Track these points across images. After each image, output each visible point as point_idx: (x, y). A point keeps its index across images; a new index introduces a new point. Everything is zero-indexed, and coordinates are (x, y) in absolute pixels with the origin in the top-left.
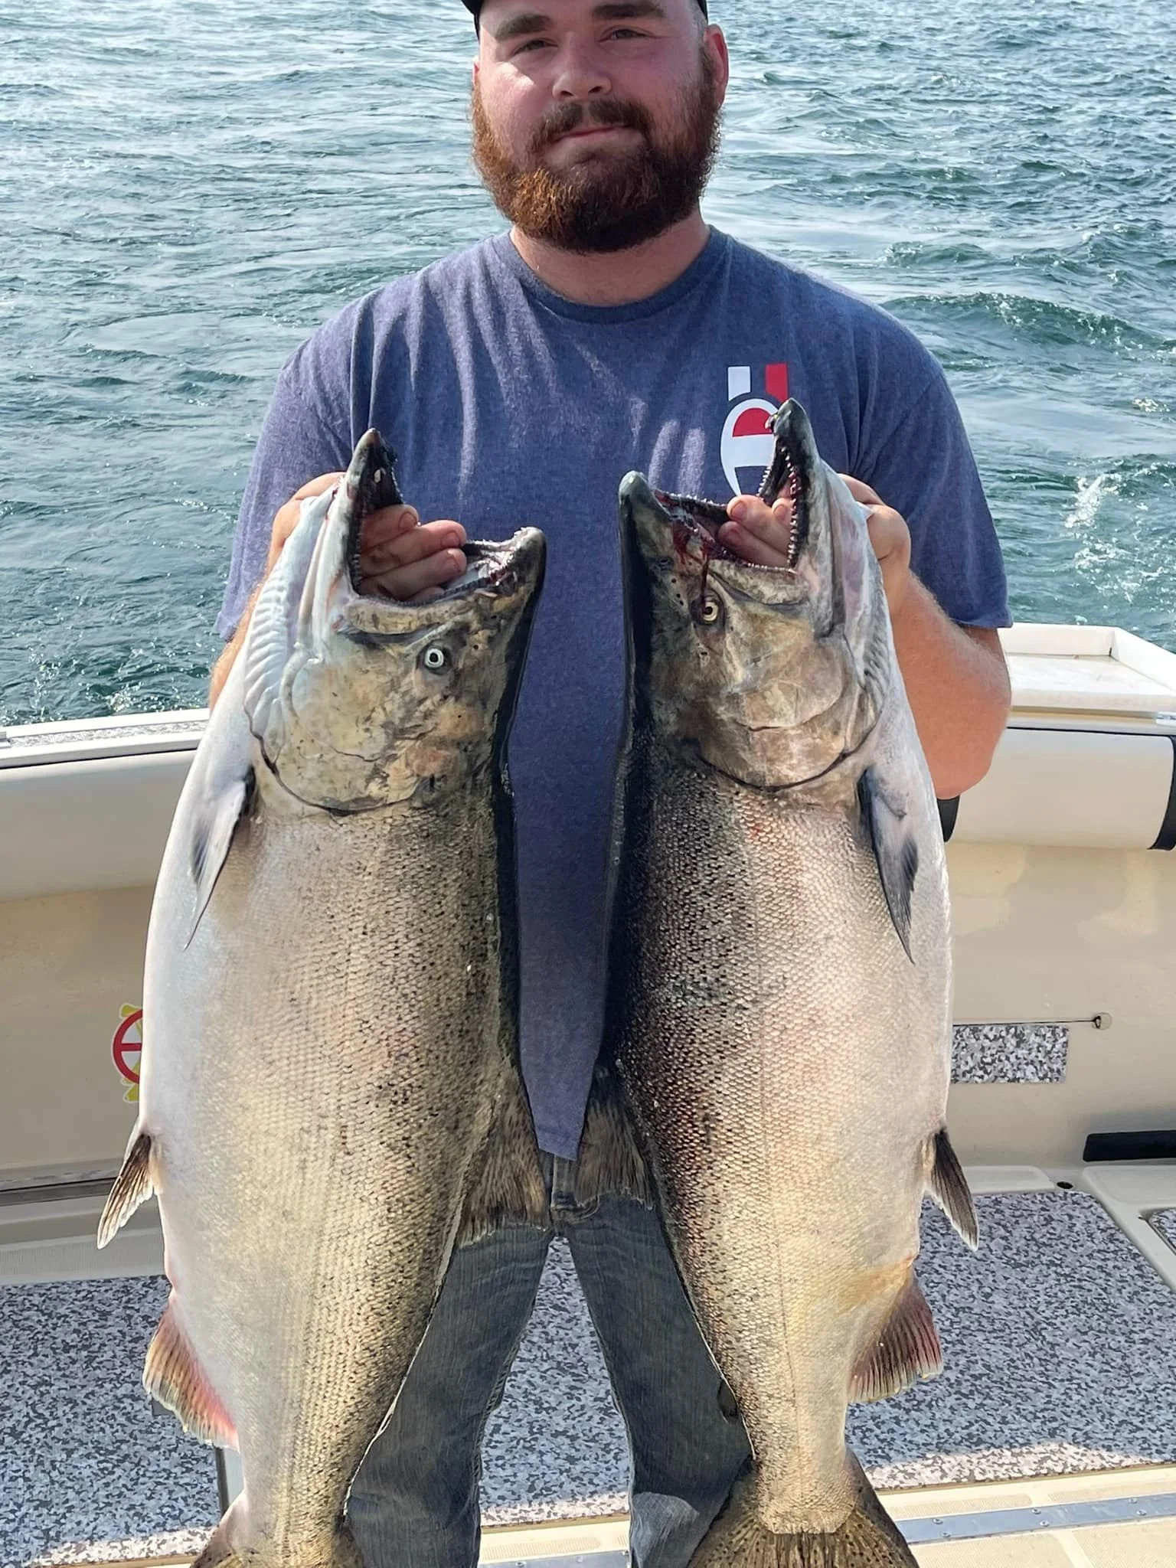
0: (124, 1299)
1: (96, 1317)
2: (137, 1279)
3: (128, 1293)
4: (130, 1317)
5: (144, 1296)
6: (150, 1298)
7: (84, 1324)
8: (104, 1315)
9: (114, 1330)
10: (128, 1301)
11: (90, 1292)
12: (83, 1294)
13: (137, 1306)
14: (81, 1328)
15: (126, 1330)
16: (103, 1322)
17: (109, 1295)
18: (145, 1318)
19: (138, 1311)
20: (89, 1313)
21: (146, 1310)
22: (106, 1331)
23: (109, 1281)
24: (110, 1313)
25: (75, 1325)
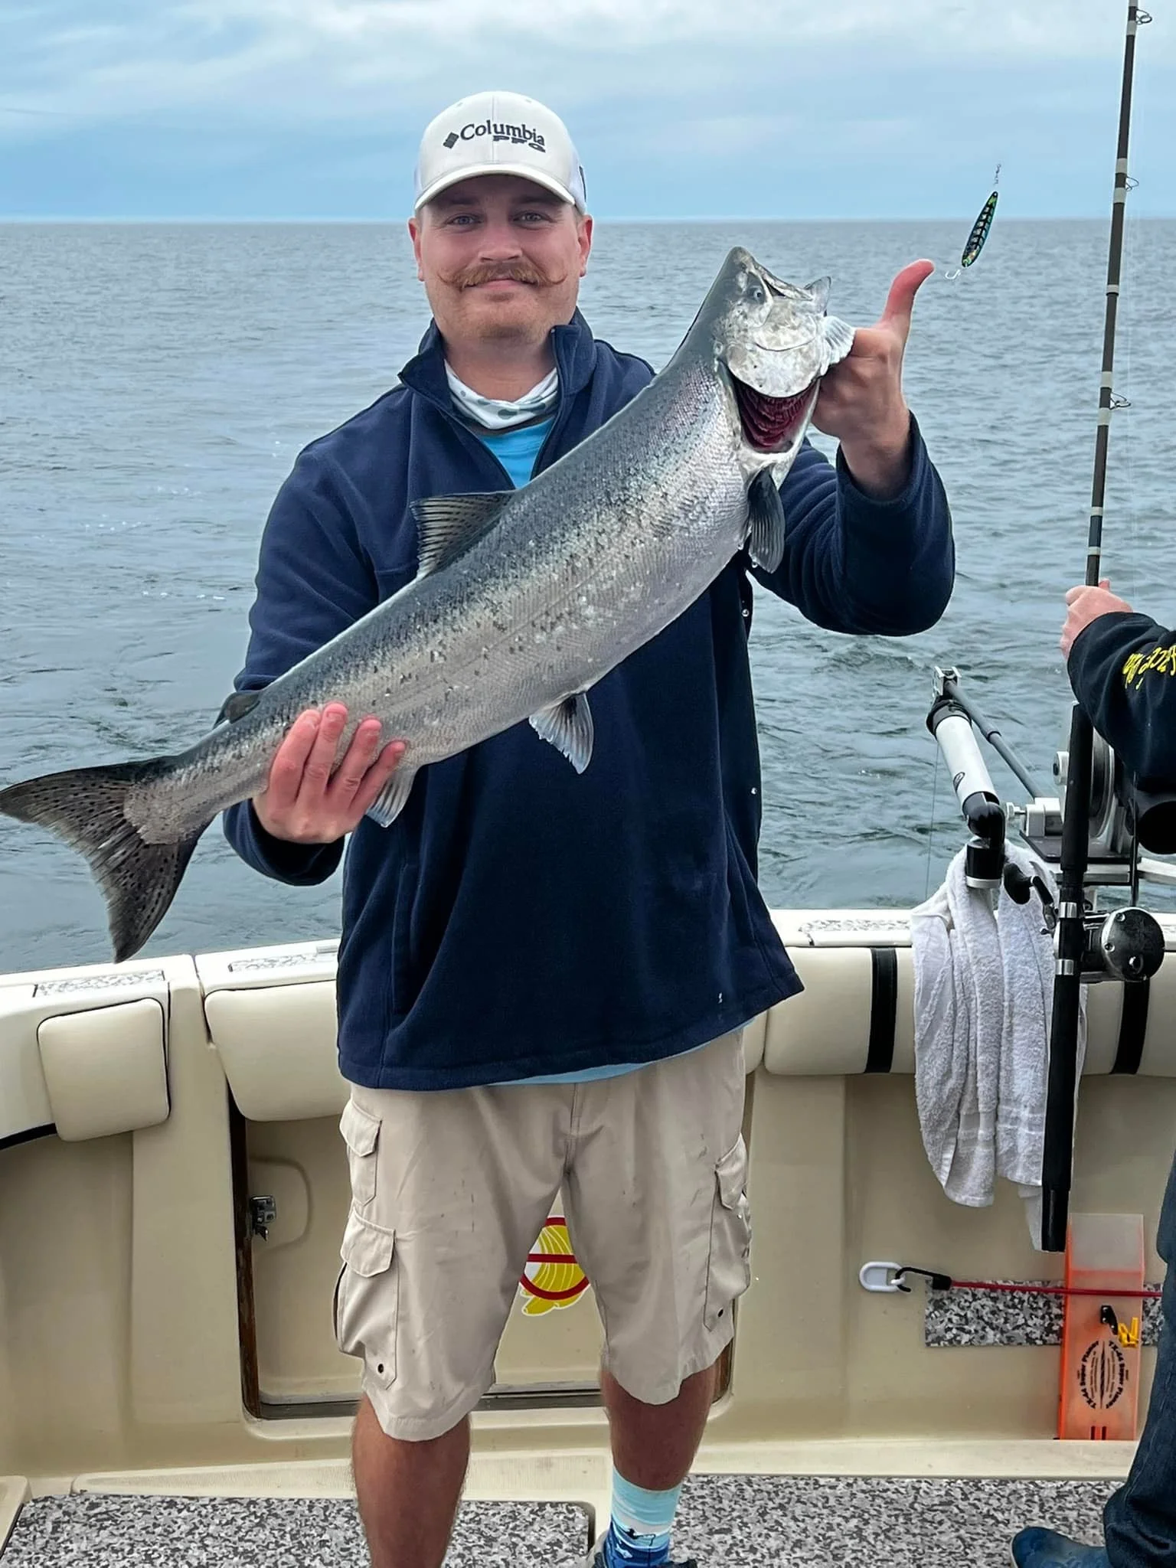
0: (511, 1526)
1: (482, 1542)
2: (525, 1504)
3: (515, 1519)
4: (515, 1545)
5: (531, 1524)
6: (536, 1527)
7: (469, 1549)
8: (490, 1541)
9: (498, 1558)
10: (514, 1528)
11: (477, 1515)
12: (471, 1516)
13: (523, 1534)
14: (466, 1553)
15: (510, 1559)
16: (487, 1549)
17: (497, 1519)
18: (530, 1547)
19: (523, 1539)
20: (475, 1537)
21: (531, 1539)
22: (490, 1559)
23: (496, 1504)
24: (495, 1539)
25: (460, 1549)
